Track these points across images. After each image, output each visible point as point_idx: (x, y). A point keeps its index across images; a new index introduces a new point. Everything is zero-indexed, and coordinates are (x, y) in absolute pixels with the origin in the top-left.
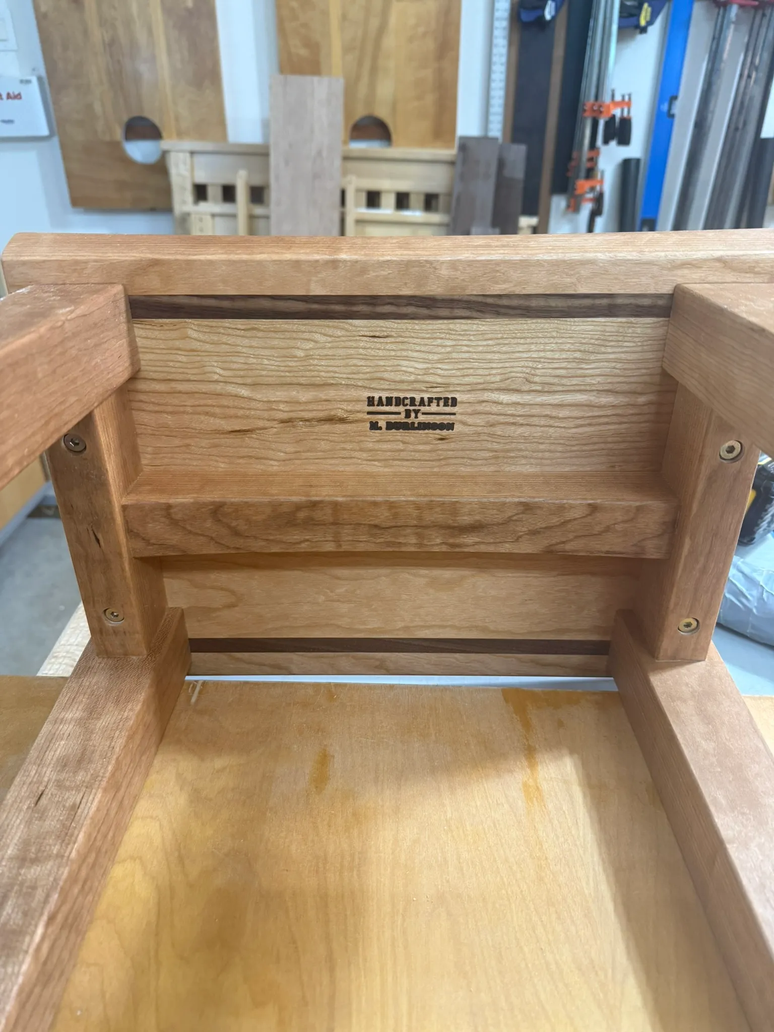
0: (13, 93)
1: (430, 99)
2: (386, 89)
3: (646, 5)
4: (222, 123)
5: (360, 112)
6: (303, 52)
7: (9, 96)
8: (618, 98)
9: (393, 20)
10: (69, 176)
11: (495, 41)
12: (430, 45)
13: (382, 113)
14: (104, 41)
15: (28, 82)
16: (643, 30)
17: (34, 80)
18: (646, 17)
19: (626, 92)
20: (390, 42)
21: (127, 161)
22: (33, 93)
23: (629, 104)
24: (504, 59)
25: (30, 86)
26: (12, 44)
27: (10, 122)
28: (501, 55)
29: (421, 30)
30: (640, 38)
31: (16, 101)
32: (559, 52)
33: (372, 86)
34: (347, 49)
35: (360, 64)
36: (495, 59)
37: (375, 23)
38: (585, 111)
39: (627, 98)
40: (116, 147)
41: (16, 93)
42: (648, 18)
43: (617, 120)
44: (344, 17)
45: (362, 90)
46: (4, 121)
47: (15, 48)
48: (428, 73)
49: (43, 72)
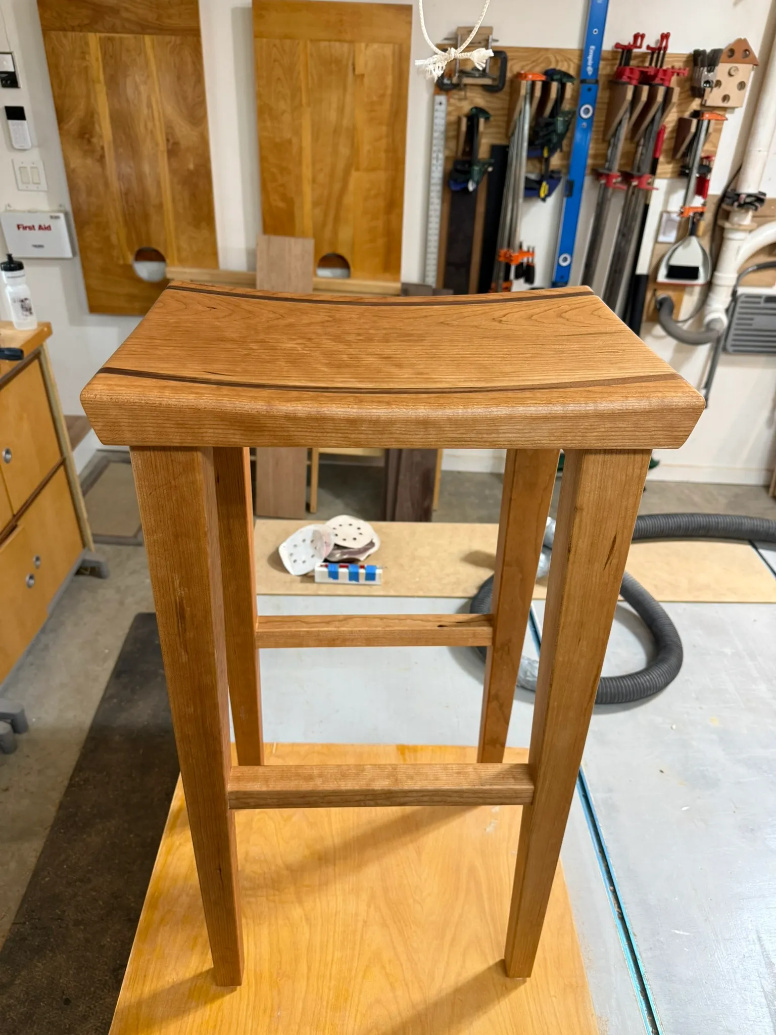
0: (44, 226)
1: (381, 242)
2: (345, 234)
3: (544, 184)
4: (215, 253)
5: (326, 250)
6: (281, 205)
7: (40, 228)
8: (525, 248)
9: (352, 185)
10: (88, 289)
11: (432, 200)
12: (381, 203)
13: (343, 251)
14: (121, 190)
15: (57, 218)
16: (544, 200)
17: (62, 216)
18: (544, 192)
19: (532, 244)
20: (348, 199)
21: (137, 280)
22: (61, 227)
23: (533, 254)
24: (438, 213)
25: (57, 221)
26: (44, 185)
27: (41, 246)
28: (435, 210)
29: (373, 192)
30: (540, 204)
31: (47, 232)
32: (481, 209)
33: (335, 232)
34: (315, 204)
35: (326, 215)
36: (432, 213)
37: (337, 187)
38: (500, 256)
39: (531, 250)
40: (129, 269)
41: (47, 225)
42: (546, 192)
43: (525, 265)
44: (314, 181)
45: (328, 233)
46: (35, 246)
47: (46, 189)
48: (380, 224)
49: (69, 208)
